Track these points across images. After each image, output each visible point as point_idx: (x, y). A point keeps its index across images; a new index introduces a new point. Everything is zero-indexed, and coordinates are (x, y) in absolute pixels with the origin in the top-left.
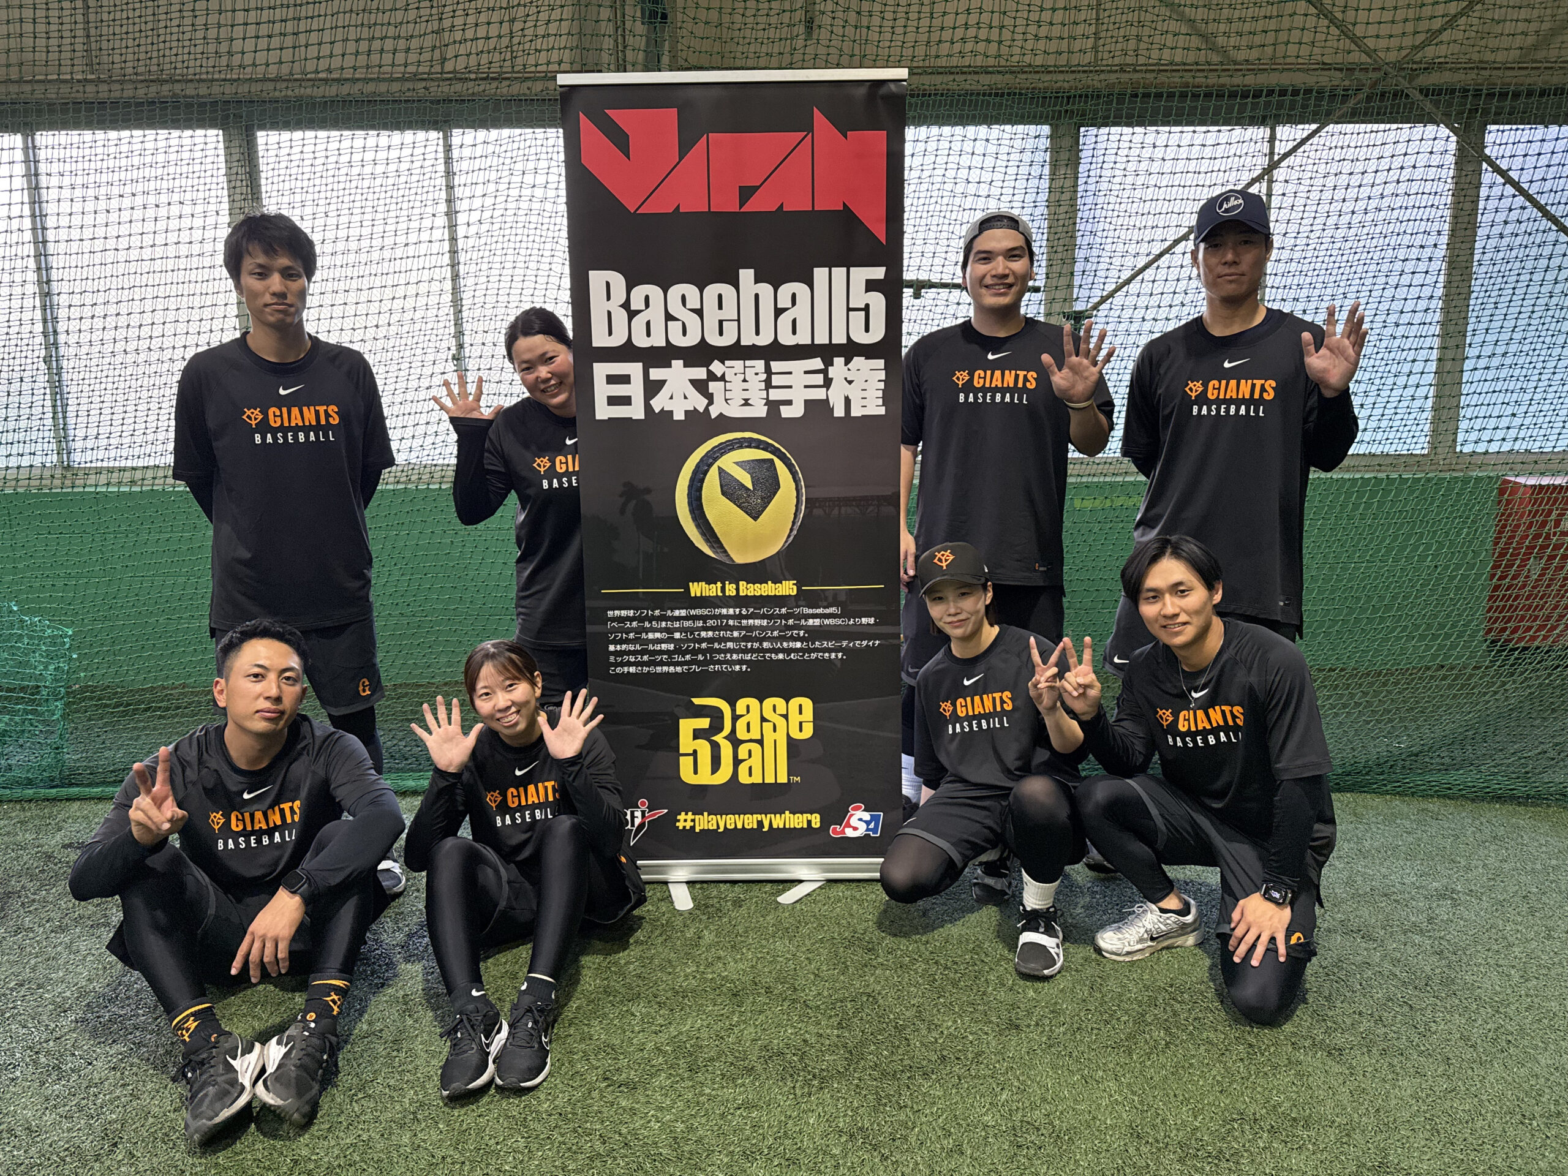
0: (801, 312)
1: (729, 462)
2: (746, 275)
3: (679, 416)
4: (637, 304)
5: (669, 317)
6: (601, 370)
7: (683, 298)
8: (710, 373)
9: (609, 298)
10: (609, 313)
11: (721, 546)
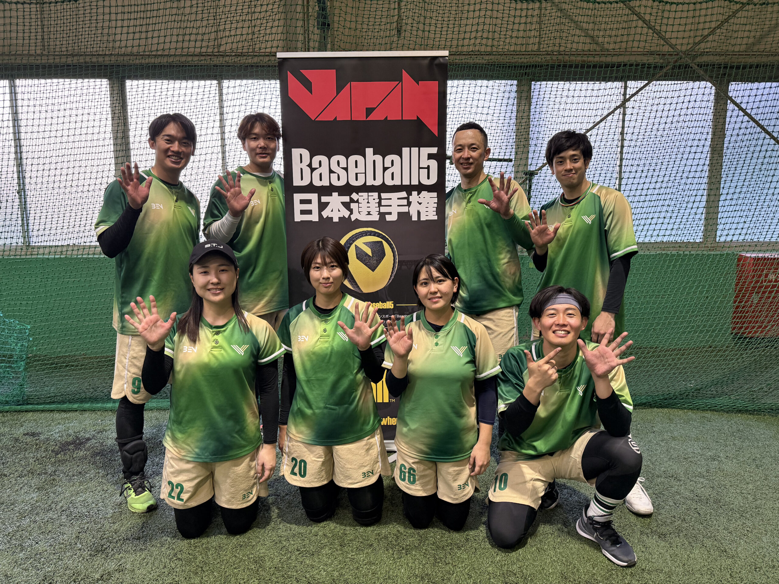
0: (396, 169)
1: (360, 243)
2: (369, 151)
3: (336, 220)
4: (315, 164)
5: (331, 171)
6: (297, 197)
7: (338, 162)
8: (351, 199)
9: (301, 162)
10: (301, 169)
11: (356, 284)
